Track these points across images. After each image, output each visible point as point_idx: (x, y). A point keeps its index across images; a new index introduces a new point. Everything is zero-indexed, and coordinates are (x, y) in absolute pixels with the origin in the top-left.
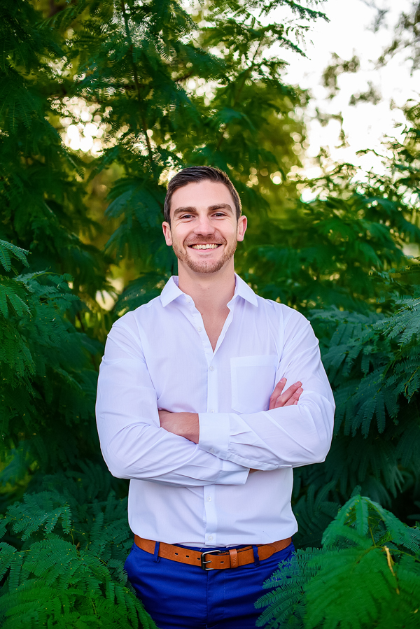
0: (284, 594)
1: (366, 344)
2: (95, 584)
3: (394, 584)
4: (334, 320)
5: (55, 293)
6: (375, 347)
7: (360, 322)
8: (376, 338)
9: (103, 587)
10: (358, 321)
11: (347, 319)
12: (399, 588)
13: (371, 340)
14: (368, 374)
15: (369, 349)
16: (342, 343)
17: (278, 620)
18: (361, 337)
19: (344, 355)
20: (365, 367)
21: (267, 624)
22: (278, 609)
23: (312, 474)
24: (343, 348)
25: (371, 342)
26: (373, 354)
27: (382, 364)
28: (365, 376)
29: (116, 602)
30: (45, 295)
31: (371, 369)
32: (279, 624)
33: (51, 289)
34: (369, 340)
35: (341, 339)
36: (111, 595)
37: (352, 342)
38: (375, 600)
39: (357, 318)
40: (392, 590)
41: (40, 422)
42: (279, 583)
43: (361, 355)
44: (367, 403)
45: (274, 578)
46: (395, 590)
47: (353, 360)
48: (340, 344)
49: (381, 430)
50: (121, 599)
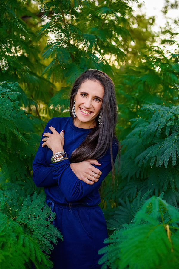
0: (114, 247)
1: (169, 121)
2: (14, 235)
3: (170, 246)
4: (153, 109)
5: (9, 92)
6: (173, 123)
7: (166, 111)
8: (174, 118)
9: (17, 237)
10: (166, 110)
11: (160, 109)
12: (173, 249)
13: (171, 119)
14: (169, 136)
15: (169, 123)
16: (157, 121)
17: (110, 261)
18: (166, 117)
19: (157, 126)
20: (167, 133)
21: (104, 263)
22: (111, 256)
23: (142, 187)
24: (157, 123)
25: (171, 120)
26: (171, 126)
27: (176, 131)
28: (167, 137)
29: (24, 245)
30: (4, 92)
31: (171, 134)
32: (110, 263)
33: (7, 90)
34: (170, 119)
35: (156, 119)
36: (21, 242)
37: (161, 120)
38: (158, 255)
39: (165, 108)
40: (169, 250)
41: (6, 158)
42: (113, 241)
43: (165, 126)
44: (168, 150)
45: (110, 238)
46: (171, 250)
47: (162, 129)
48: (155, 121)
49: (174, 165)
50: (27, 244)
